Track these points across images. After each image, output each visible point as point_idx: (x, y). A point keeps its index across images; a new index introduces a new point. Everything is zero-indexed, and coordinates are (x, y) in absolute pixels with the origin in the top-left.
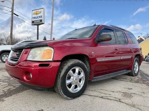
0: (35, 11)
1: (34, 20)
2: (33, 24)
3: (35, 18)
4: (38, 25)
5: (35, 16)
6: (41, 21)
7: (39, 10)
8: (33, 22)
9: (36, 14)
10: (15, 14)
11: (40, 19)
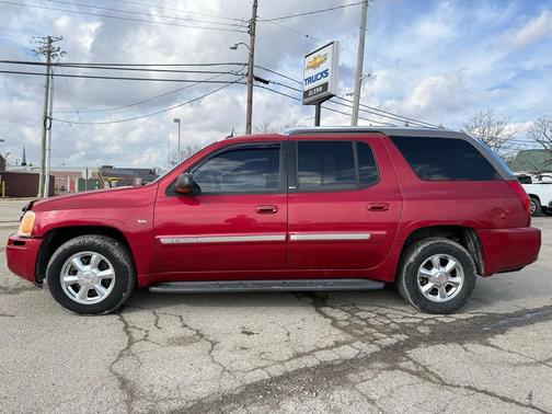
0: (311, 58)
1: (307, 87)
2: (306, 100)
3: (310, 80)
4: (318, 103)
5: (312, 73)
6: (325, 86)
7: (322, 52)
8: (306, 94)
9: (315, 66)
10: (257, 79)
11: (323, 81)
